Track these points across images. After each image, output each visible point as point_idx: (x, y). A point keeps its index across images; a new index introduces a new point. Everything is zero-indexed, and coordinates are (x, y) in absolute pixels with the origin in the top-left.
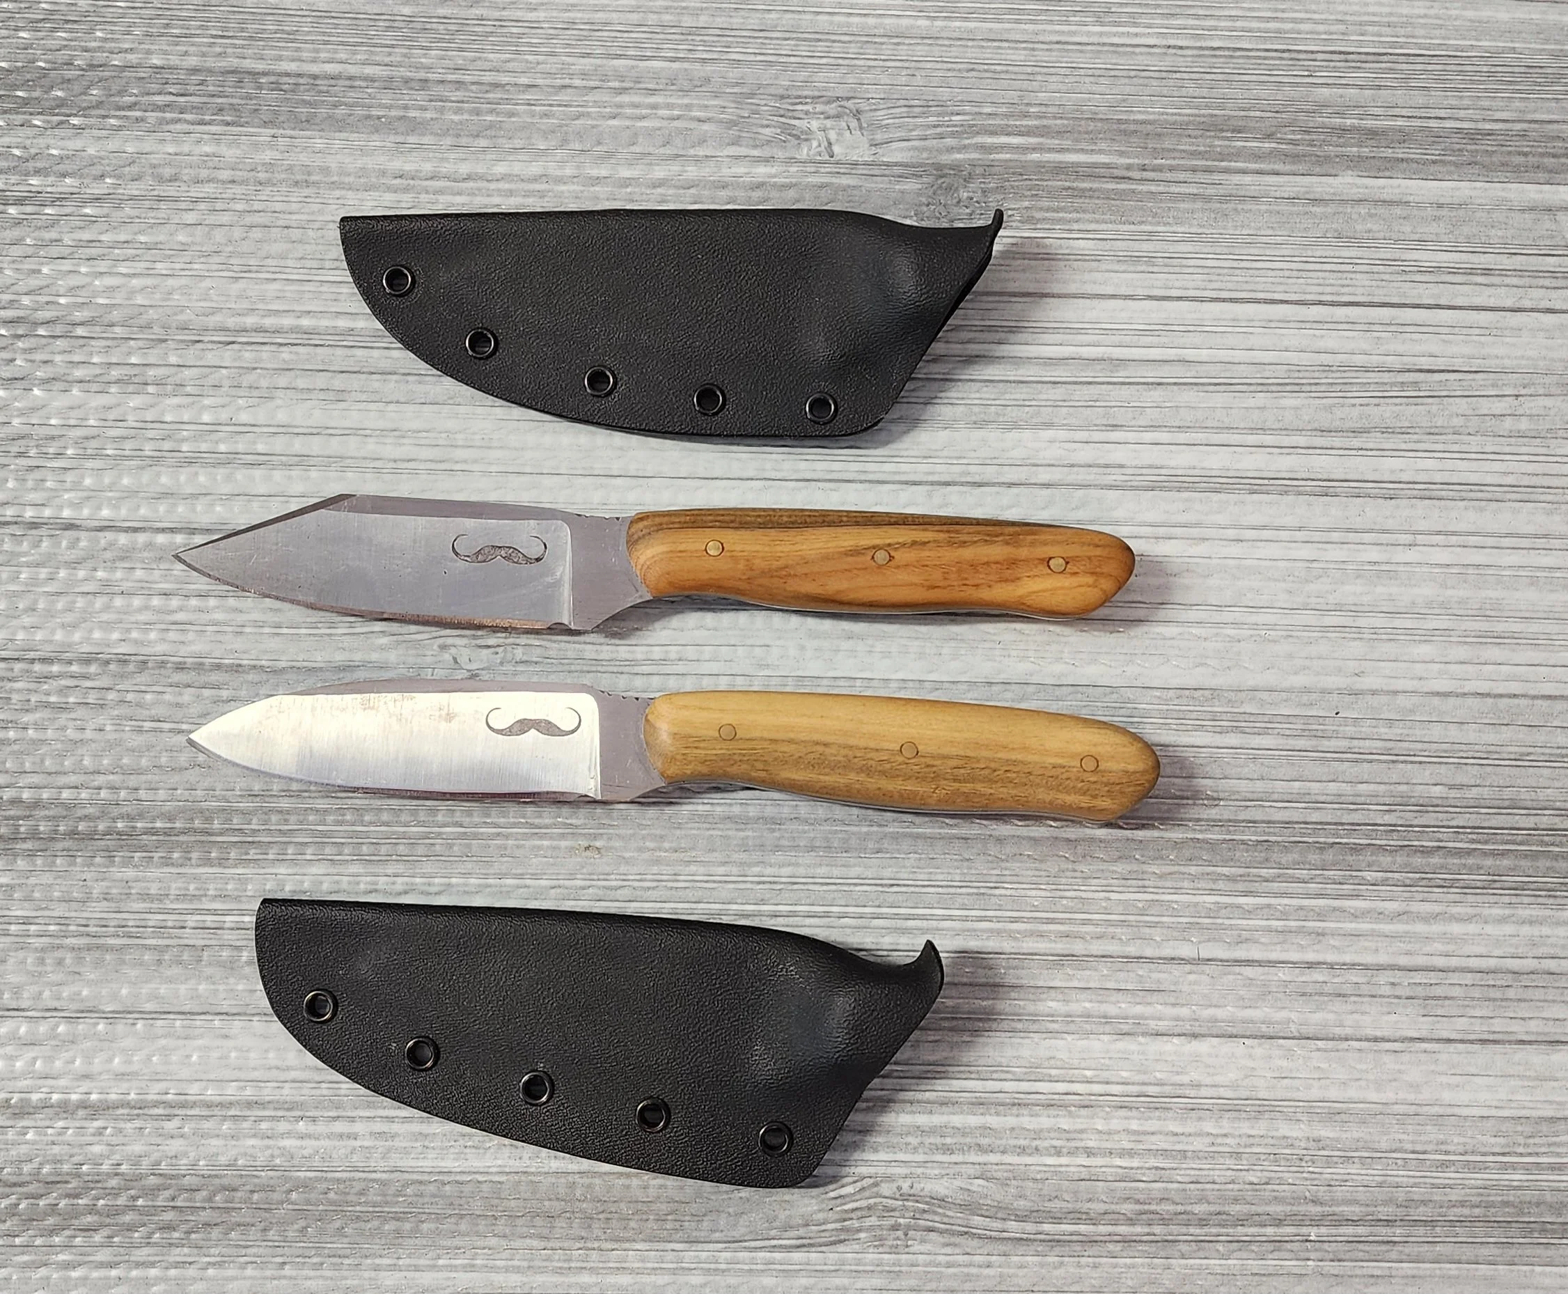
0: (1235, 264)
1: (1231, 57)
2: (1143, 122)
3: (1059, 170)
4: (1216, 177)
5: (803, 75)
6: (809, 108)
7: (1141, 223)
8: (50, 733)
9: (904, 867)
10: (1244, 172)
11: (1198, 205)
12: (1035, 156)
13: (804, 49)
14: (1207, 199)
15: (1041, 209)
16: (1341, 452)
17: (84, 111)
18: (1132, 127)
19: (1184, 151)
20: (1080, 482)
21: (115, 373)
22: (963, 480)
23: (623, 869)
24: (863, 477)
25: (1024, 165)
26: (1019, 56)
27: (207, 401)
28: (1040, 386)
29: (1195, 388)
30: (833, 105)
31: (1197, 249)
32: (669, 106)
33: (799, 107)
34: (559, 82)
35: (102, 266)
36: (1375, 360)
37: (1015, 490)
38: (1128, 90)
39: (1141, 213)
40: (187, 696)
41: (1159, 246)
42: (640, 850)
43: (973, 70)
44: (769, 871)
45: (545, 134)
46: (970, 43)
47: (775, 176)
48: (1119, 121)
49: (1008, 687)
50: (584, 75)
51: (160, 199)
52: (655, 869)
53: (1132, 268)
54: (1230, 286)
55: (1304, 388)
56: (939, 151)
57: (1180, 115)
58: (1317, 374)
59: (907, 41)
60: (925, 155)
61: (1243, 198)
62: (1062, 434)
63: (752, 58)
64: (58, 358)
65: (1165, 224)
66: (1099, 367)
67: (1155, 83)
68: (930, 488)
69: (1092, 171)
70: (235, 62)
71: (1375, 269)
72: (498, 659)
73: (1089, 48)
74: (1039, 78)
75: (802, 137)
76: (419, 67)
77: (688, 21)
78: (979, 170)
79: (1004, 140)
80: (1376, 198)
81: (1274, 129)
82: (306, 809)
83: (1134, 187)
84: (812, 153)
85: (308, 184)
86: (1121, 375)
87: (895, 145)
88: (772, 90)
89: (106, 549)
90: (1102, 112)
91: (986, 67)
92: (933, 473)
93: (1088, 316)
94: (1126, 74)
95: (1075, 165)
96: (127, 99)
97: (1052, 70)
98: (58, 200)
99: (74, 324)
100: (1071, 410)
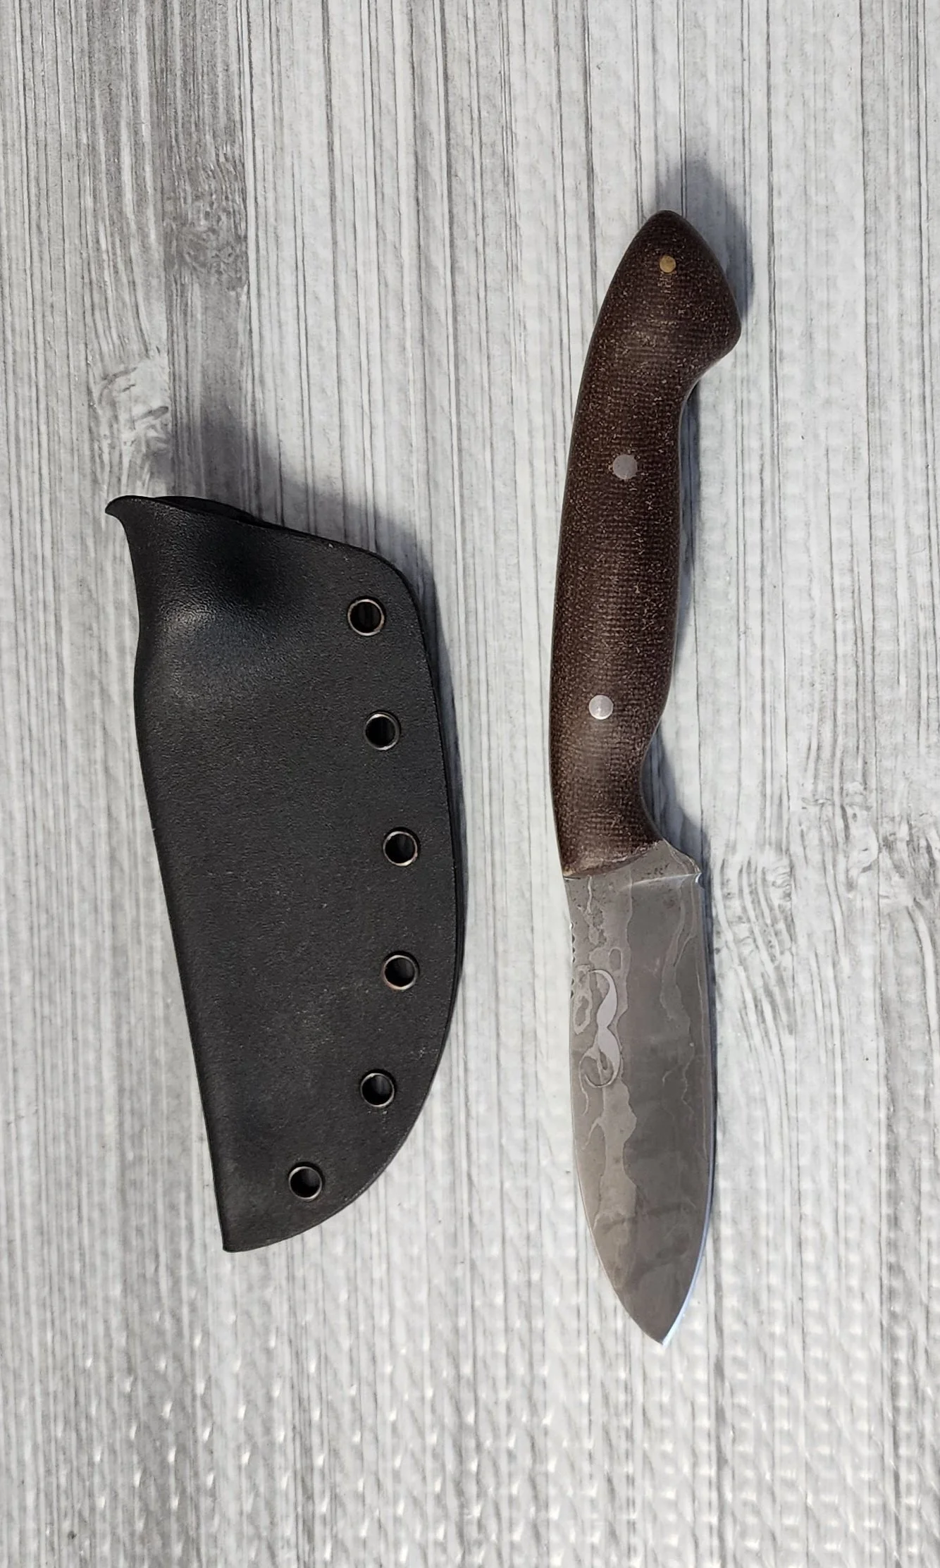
3: (160, 97)
5: (64, 456)
6: (105, 445)
12: (145, 130)
13: (31, 456)
15: (214, 117)
17: (187, 1378)
20: (580, 30)
21: (518, 1323)
22: (585, 195)
25: (158, 146)
27: (547, 1205)
28: (451, 99)
30: (100, 412)
33: (106, 457)
34: (101, 777)
35: (382, 1345)
37: (595, 122)
38: (47, 11)
43: (39, 227)
48: (90, 18)
49: (868, 108)
50: (88, 745)
51: (291, 1278)
56: (147, 263)
59: (9, 318)
60: (154, 282)
62: (516, 60)
63: (47, 526)
64: (504, 1395)
66: (421, 19)
68: (598, 241)
69: (159, 51)
72: (862, 814)
74: (41, 134)
76: (98, 959)
77: (8, 615)
78: (169, 207)
79: (127, 177)
87: (145, 325)
88: (87, 496)
89: (746, 1323)
90: (81, 42)
91: (34, 208)
92: (579, 238)
93: (352, 38)
94: (26, 15)
95: (153, 75)
96: (168, 1324)
97: (30, 116)
98: (302, 1404)
99: (458, 1377)
100: (481, 51)
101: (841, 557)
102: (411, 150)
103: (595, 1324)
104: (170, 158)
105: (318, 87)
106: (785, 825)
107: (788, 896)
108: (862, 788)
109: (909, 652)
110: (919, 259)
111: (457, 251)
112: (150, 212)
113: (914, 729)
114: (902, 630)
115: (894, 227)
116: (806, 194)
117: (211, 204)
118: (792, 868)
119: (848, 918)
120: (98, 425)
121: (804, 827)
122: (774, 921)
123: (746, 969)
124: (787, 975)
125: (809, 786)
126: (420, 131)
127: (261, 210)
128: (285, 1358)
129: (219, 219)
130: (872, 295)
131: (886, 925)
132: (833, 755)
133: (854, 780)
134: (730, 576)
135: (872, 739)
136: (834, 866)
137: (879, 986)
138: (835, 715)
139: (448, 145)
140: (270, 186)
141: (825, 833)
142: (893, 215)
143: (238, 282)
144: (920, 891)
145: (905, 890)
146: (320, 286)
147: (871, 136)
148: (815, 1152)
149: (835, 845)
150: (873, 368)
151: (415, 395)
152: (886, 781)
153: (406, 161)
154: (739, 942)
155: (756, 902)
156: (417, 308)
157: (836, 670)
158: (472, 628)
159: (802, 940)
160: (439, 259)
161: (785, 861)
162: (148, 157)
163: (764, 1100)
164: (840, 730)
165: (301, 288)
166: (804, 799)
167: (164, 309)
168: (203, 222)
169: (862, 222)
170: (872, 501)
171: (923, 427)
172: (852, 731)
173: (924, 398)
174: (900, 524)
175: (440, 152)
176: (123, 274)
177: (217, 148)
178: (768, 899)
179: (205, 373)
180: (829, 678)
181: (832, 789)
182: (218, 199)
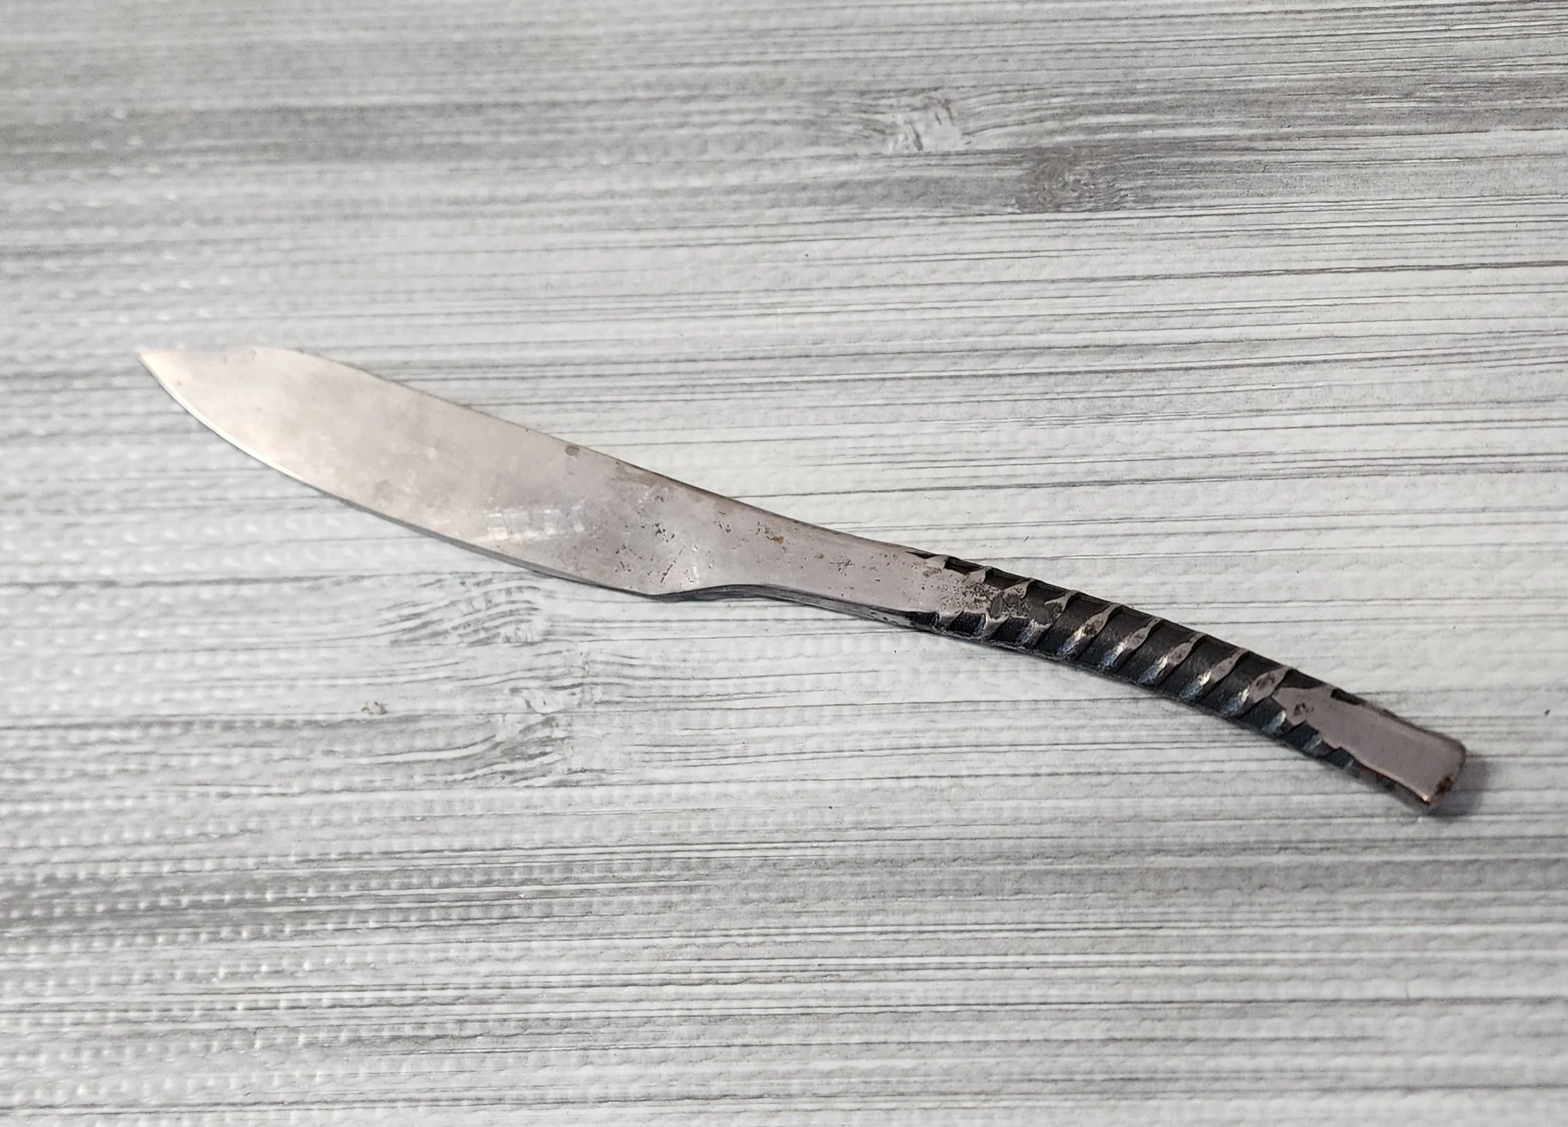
0: (1382, 231)
1: (1358, 17)
2: (1264, 91)
3: (1174, 145)
4: (1352, 142)
5: (884, 68)
6: (893, 101)
7: (1271, 194)
8: (87, 805)
9: (1049, 908)
10: (1382, 134)
11: (1333, 171)
12: (1147, 133)
13: (884, 44)
14: (1344, 165)
15: (1157, 188)
16: (1523, 424)
17: (123, 160)
18: (1253, 96)
19: (1315, 117)
20: (1224, 474)
21: (155, 422)
22: (1089, 479)
23: (724, 923)
24: (975, 483)
25: (1135, 143)
26: (1121, 33)
28: (1170, 373)
29: (1349, 365)
30: (920, 97)
31: (1337, 218)
32: (741, 111)
33: (883, 102)
34: (621, 95)
35: (142, 314)
36: (1552, 323)
37: (1149, 487)
38: (1243, 59)
39: (1269, 184)
40: (236, 758)
41: (1294, 217)
42: (744, 902)
43: (1070, 51)
44: (891, 919)
45: (608, 149)
46: (1066, 24)
47: (859, 173)
48: (1238, 92)
50: (648, 86)
51: (202, 242)
52: (761, 923)
53: (1265, 243)
54: (1377, 254)
55: (1473, 358)
56: (1040, 135)
57: (1304, 80)
58: (1486, 342)
59: (996, 27)
60: (1023, 140)
61: (1384, 162)
62: (1199, 424)
64: (96, 411)
65: (1298, 195)
66: (1235, 350)
67: (1274, 50)
69: (1210, 145)
70: (279, 101)
71: (1543, 226)
72: (575, 700)
73: (1198, 19)
74: (1145, 53)
75: (885, 132)
76: (473, 92)
77: (757, 24)
78: (1084, 152)
79: (1109, 119)
80: (1536, 151)
81: (1411, 88)
82: (368, 873)
83: (1260, 158)
84: (899, 146)
85: (356, 217)
86: (1262, 355)
87: (989, 133)
88: (851, 87)
89: (148, 606)
90: (1218, 84)
91: (1085, 47)
92: (1054, 474)
93: (1219, 295)
94: (1241, 42)
95: (1191, 140)
96: (168, 146)
97: (1159, 45)
98: (97, 250)
99: (113, 375)
100: (1208, 397)
101: (790, 684)
102: (1128, 342)
103: (150, 485)
104: (1124, 153)
105: (1180, 269)
106: (569, 638)
107: (508, 640)
108: (597, 700)
109: (710, 737)
110: (1031, 743)
111: (1045, 378)
112: (1081, 137)
113: (645, 742)
114: (728, 731)
115: (1058, 723)
117: (1086, 185)
118: (532, 644)
119: (488, 690)
120: (909, 95)
121: (565, 653)
122: (486, 629)
123: (447, 606)
124: (440, 639)
125: (600, 658)
126: (1143, 349)
127: (1080, 224)
128: (135, 236)
129: (1074, 191)
130: (1003, 706)
131: (481, 720)
132: (625, 677)
133: (603, 693)
135: (638, 708)
136: (532, 678)
137: (430, 714)
138: (659, 678)
139: (1132, 371)
140: (1100, 231)
141: (560, 671)
142: (1067, 722)
143: (1024, 206)
144: (508, 747)
145: (509, 735)
146: (1020, 270)
147: (1133, 705)
148: (290, 663)
149: (549, 678)
150: (944, 707)
151: (928, 344)
152: (602, 720)
153: (1119, 337)
154: (470, 601)
155: (503, 615)
156: (1000, 346)
157: (696, 679)
158: (738, 388)
159: (471, 652)
161: (537, 638)
162: (1125, 135)
163: (335, 621)
164: (646, 683)
165: (1017, 255)
166: (588, 654)
167: (1001, 147)
168: (1072, 178)
170: (835, 707)
171: (894, 747)
172: (645, 692)
173: (919, 748)
174: (815, 729)
175: (1127, 364)
176: (1031, 115)
177: (1131, 189)
178: (506, 623)
179: (949, 179)
180: (689, 674)
181: (597, 676)
182: (1090, 190)
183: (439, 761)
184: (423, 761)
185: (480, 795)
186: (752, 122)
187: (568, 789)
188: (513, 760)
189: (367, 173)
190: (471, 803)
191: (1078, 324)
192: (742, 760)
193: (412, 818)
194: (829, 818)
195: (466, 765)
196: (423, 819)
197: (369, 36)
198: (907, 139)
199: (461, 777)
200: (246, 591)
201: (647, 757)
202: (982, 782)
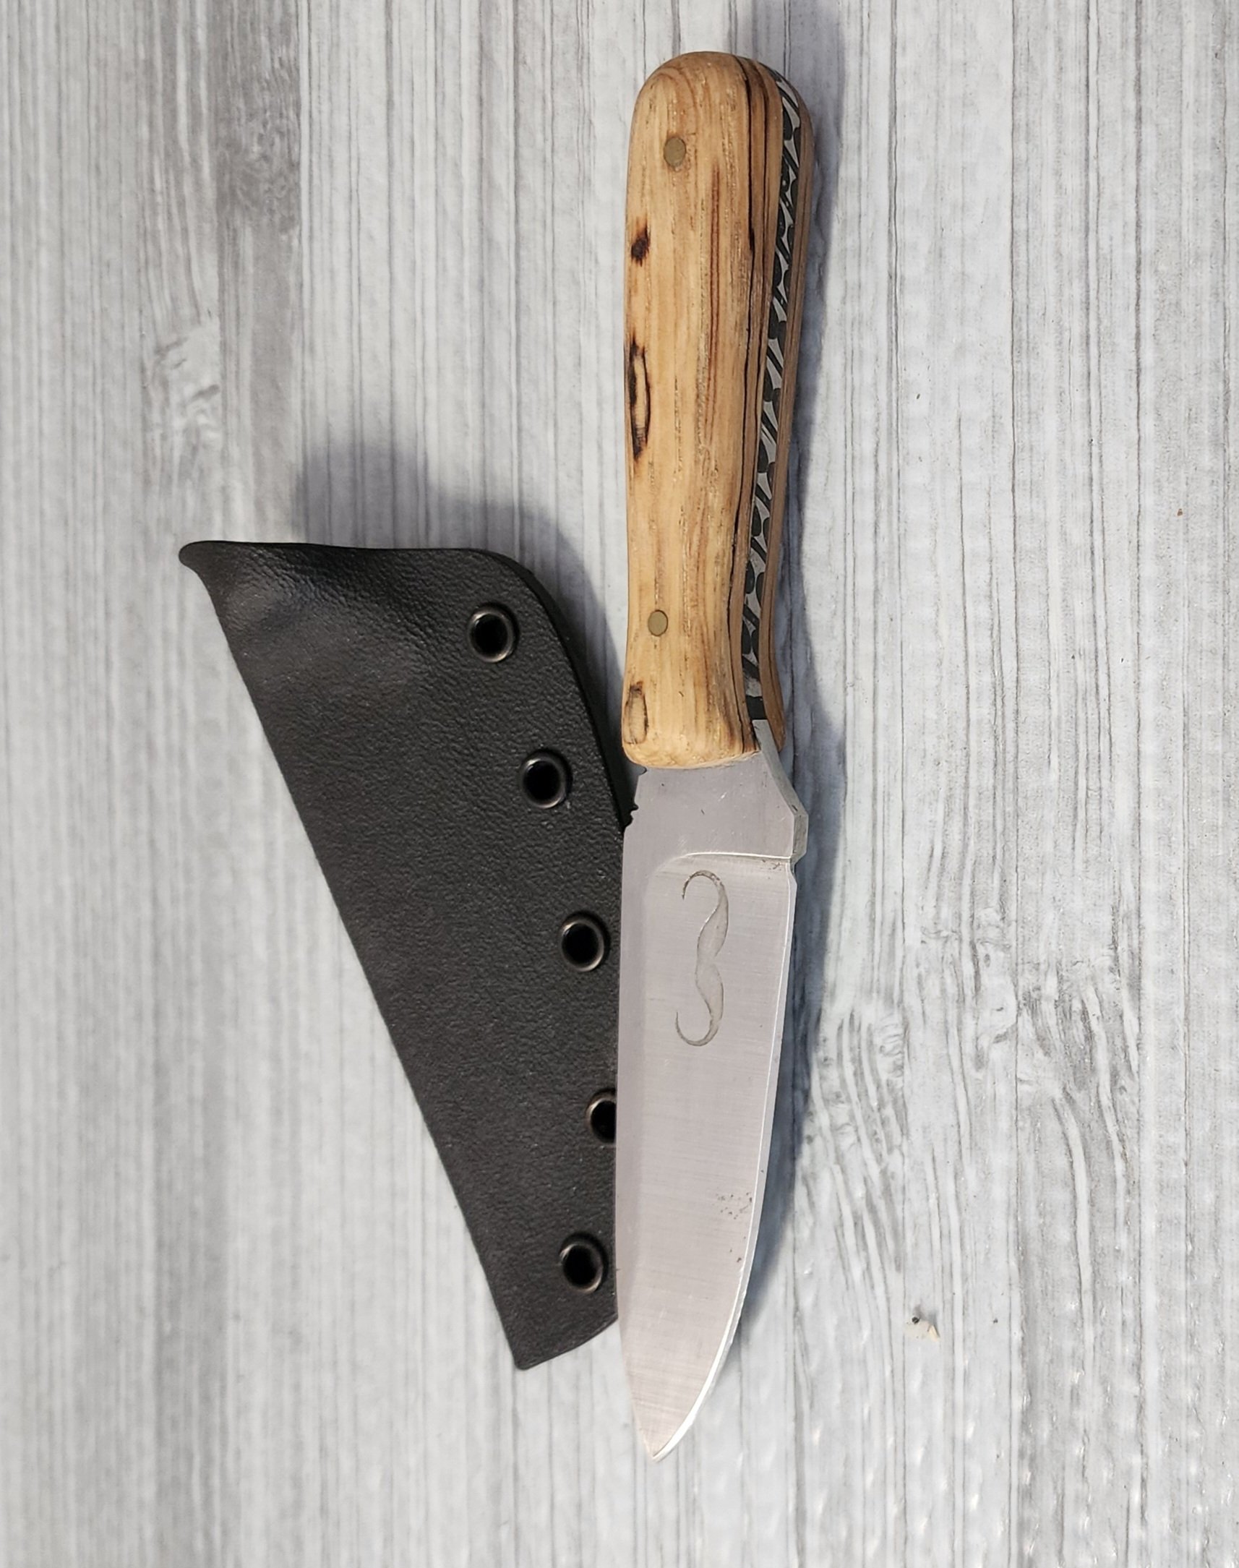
101: (978, 576)
102: (476, 33)
104: (224, 68)
106: (898, 964)
107: (899, 1068)
108: (998, 917)
109: (1064, 718)
110: (1084, 132)
111: (522, 163)
112: (204, 139)
113: (1068, 834)
114: (1054, 685)
115: (1052, 86)
116: (938, 47)
117: (265, 125)
118: (906, 1028)
119: (978, 1109)
120: (151, 411)
121: (922, 970)
122: (881, 1106)
123: (843, 1171)
124: (896, 1185)
125: (931, 911)
127: (316, 127)
129: (272, 145)
130: (1021, 188)
131: (1026, 1124)
132: (962, 866)
133: (987, 906)
134: (836, 602)
135: (1012, 845)
136: (959, 1029)
137: (1015, 1212)
138: (966, 808)
139: (516, 21)
140: (325, 96)
141: (949, 980)
142: (1050, 70)
143: (290, 222)
144: (1072, 1079)
145: (1051, 1075)
146: (375, 223)
148: (928, 1446)
149: (961, 1000)
150: (1021, 295)
151: (471, 361)
152: (1031, 909)
153: (469, 48)
154: (836, 1129)
155: (858, 1074)
156: (476, 242)
157: (968, 742)
159: (916, 1135)
160: (502, 175)
161: (897, 1018)
162: (203, 69)
163: (864, 1362)
164: (972, 830)
165: (356, 223)
166: (924, 930)
167: (216, 263)
168: (256, 148)
169: (1010, 84)
170: (1016, 494)
171: (1085, 382)
172: (987, 834)
173: (1088, 337)
174: (1054, 528)
175: (507, 31)
176: (176, 221)
177: (272, 52)
178: (874, 1071)
179: (255, 344)
180: (958, 754)
181: (959, 916)
182: (271, 117)
183: (1092, 1202)
184: (1092, 1231)
185: (1151, 1133)
186: (181, 653)
187: (1144, 973)
188: (1094, 1070)
189: (238, 1246)
190: (1165, 1149)
191: (449, 118)
192: (1102, 660)
193: (1189, 1257)
194: (1205, 496)
195: (1099, 1155)
196: (1190, 1237)
197: (70, 1227)
198: (203, 411)
199: (1119, 1166)
200: (816, 1506)
201: (1094, 831)
202: (1149, 215)
